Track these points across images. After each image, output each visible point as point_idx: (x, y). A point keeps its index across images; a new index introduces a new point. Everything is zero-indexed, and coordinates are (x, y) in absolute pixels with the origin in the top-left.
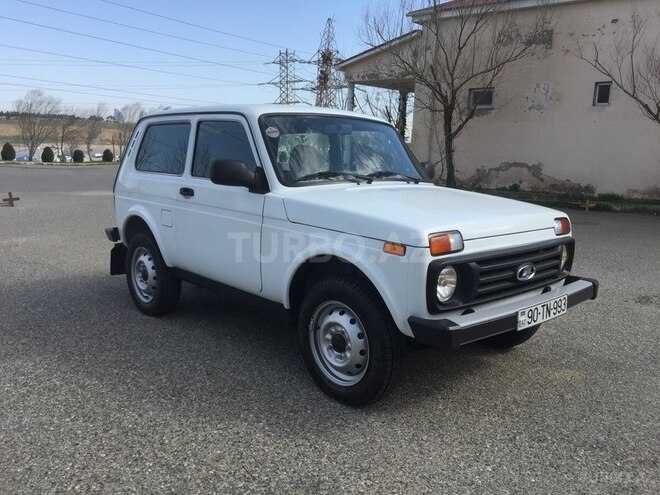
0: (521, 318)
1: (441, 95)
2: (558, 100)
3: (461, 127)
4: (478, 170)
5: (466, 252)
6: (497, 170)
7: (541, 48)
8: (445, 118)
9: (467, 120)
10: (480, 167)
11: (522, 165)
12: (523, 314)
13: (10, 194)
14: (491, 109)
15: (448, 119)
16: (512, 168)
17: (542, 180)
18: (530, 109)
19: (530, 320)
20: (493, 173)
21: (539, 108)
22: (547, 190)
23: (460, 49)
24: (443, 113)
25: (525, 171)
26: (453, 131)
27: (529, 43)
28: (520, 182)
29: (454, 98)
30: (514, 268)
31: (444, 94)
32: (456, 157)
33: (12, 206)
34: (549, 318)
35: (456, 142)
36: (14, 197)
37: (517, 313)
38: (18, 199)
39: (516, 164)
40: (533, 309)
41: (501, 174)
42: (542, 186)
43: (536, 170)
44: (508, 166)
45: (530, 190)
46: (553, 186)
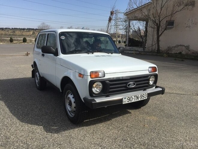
0: (124, 100)
1: (156, 23)
2: (196, 24)
3: (162, 33)
4: (168, 47)
5: (106, 77)
6: (175, 47)
7: (190, 7)
8: (157, 30)
9: (164, 31)
10: (168, 46)
11: (183, 46)
12: (125, 98)
13: (27, 52)
14: (173, 27)
15: (158, 30)
16: (180, 47)
17: (189, 51)
18: (186, 27)
19: (128, 101)
20: (173, 48)
21: (189, 27)
22: (191, 54)
23: (162, 8)
24: (156, 29)
25: (184, 47)
26: (160, 34)
27: (186, 5)
28: (182, 51)
29: (160, 24)
30: (126, 83)
31: (157, 23)
32: (160, 43)
33: (28, 56)
34: (137, 100)
35: (160, 38)
36: (28, 53)
37: (123, 98)
38: (29, 54)
39: (181, 45)
40: (130, 97)
41: (176, 48)
42: (189, 53)
43: (187, 47)
44: (178, 46)
45: (185, 54)
46: (193, 53)
